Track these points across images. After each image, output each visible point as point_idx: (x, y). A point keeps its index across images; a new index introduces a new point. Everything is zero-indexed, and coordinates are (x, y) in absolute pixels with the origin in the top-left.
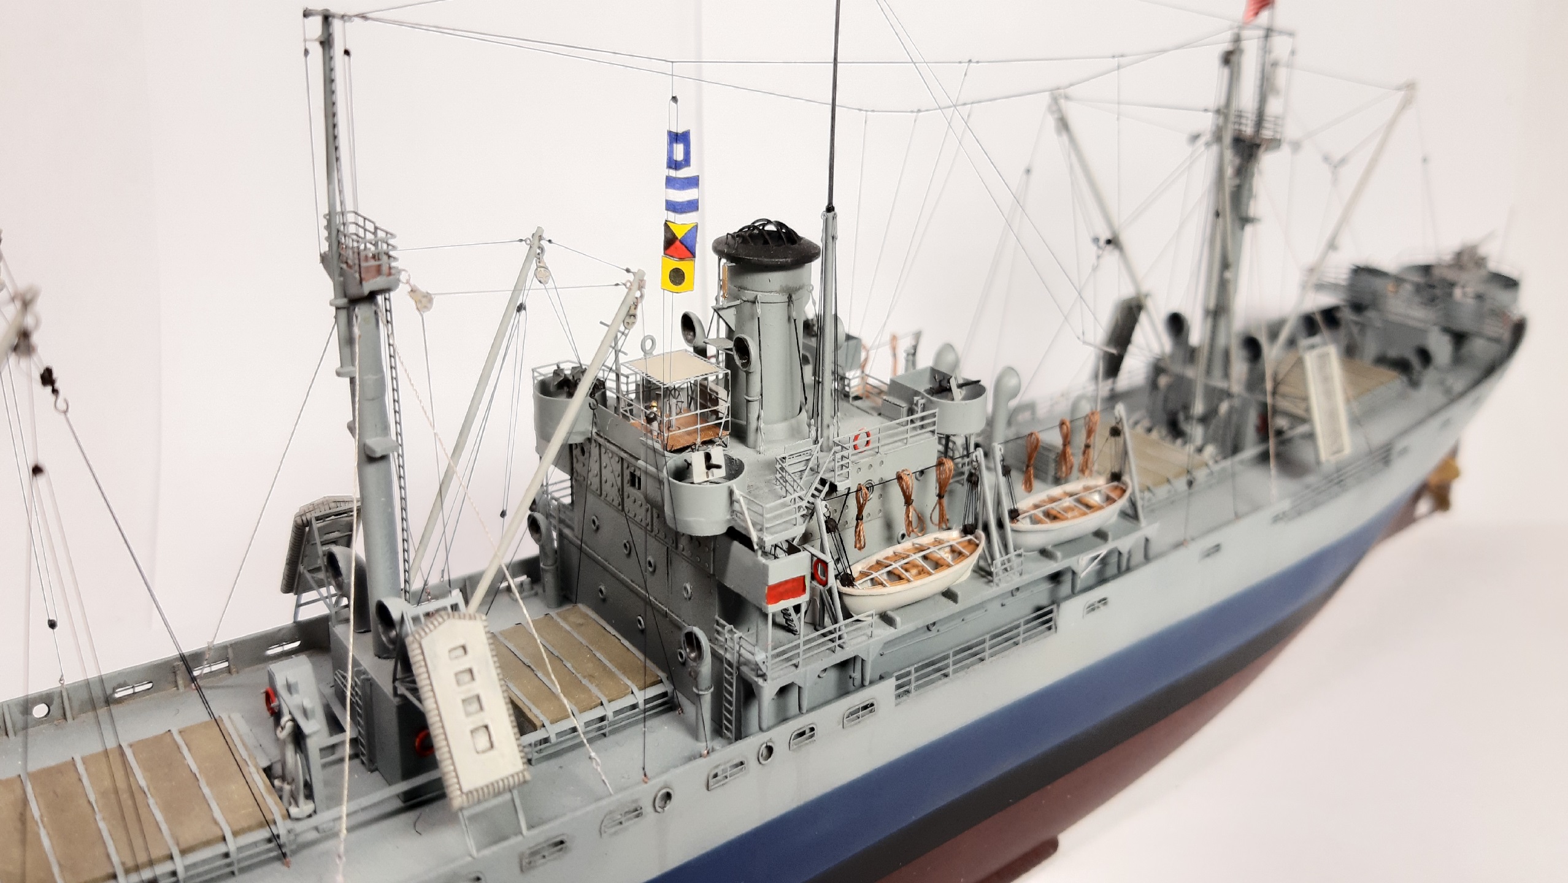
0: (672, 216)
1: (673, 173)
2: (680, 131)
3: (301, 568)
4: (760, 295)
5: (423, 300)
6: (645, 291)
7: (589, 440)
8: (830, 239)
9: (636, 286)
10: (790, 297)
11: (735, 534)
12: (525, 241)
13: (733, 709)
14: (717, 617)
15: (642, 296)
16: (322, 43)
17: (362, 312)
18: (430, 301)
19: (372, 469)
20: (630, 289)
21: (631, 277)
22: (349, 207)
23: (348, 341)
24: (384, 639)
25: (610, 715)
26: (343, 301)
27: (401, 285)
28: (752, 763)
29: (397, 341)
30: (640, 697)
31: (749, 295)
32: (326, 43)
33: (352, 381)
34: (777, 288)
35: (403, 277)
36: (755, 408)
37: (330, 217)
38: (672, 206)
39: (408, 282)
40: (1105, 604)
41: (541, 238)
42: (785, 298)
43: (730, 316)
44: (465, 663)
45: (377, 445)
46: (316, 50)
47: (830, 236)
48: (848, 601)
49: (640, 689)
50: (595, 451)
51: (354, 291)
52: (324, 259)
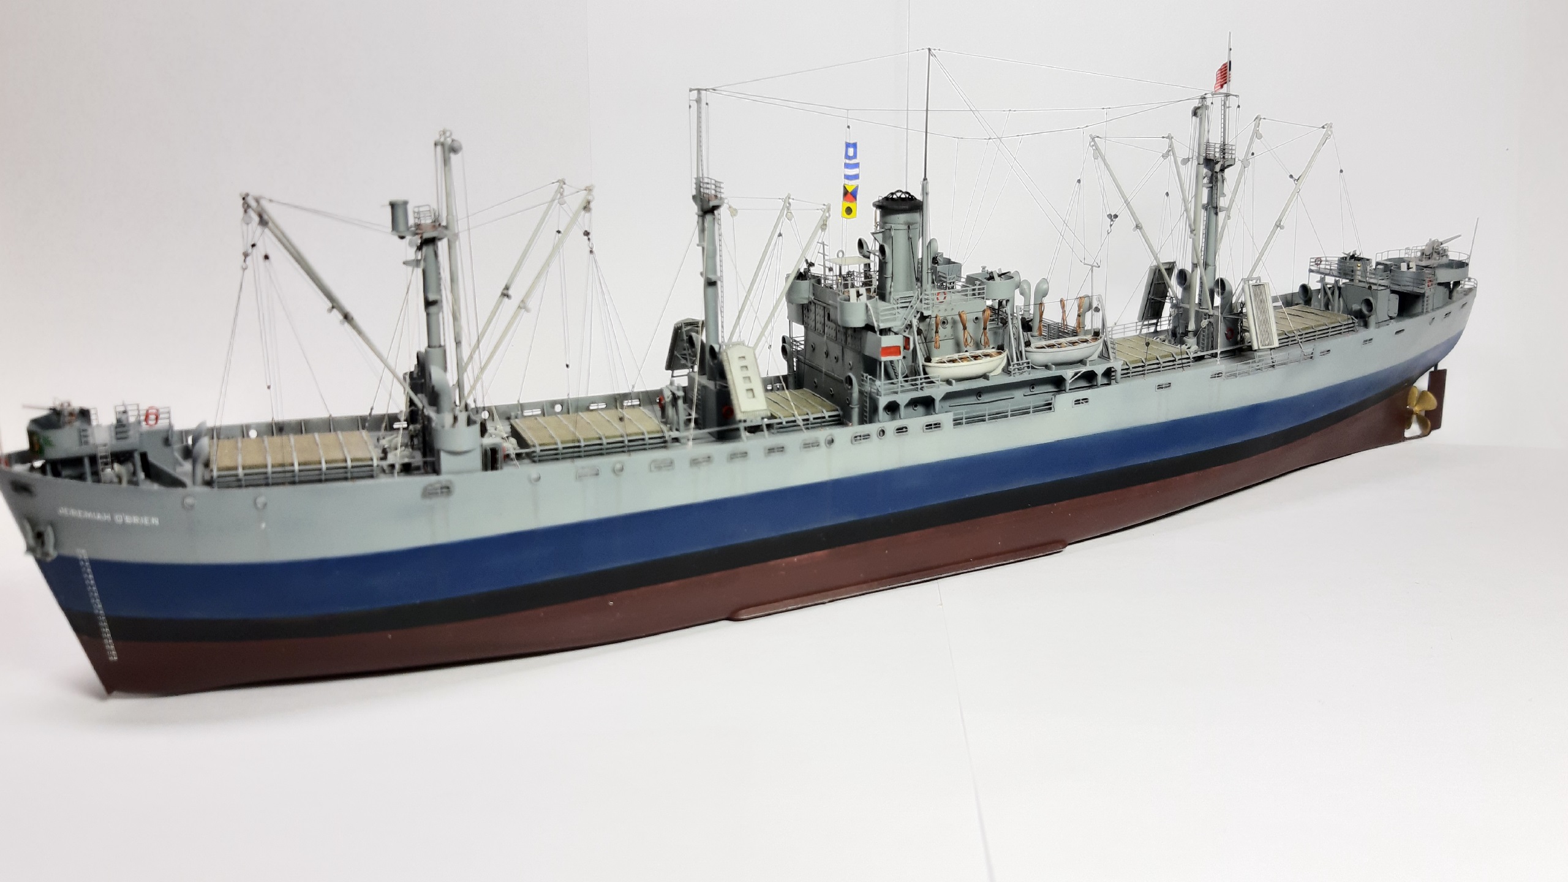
0: (847, 182)
1: (848, 161)
2: (852, 142)
3: (676, 353)
4: (893, 225)
5: (734, 212)
6: (831, 212)
7: (810, 303)
8: (925, 194)
9: (826, 210)
10: (909, 227)
11: (869, 328)
12: (782, 199)
13: (868, 415)
14: (862, 373)
15: (829, 216)
16: (697, 101)
17: (709, 217)
18: (737, 212)
19: (710, 290)
20: (824, 212)
21: (825, 207)
22: (705, 175)
23: (702, 230)
24: (712, 364)
25: (811, 419)
26: (700, 213)
27: (725, 205)
28: (874, 436)
29: (723, 230)
30: (827, 414)
31: (888, 226)
32: (698, 101)
33: (703, 248)
34: (902, 222)
35: (726, 201)
36: (889, 281)
37: (697, 179)
38: (847, 177)
39: (728, 204)
40: (1087, 402)
41: (789, 198)
42: (906, 227)
43: (880, 237)
44: (744, 363)
45: (713, 278)
46: (694, 105)
47: (925, 192)
48: (927, 369)
49: (827, 411)
50: (812, 307)
51: (706, 207)
52: (694, 197)
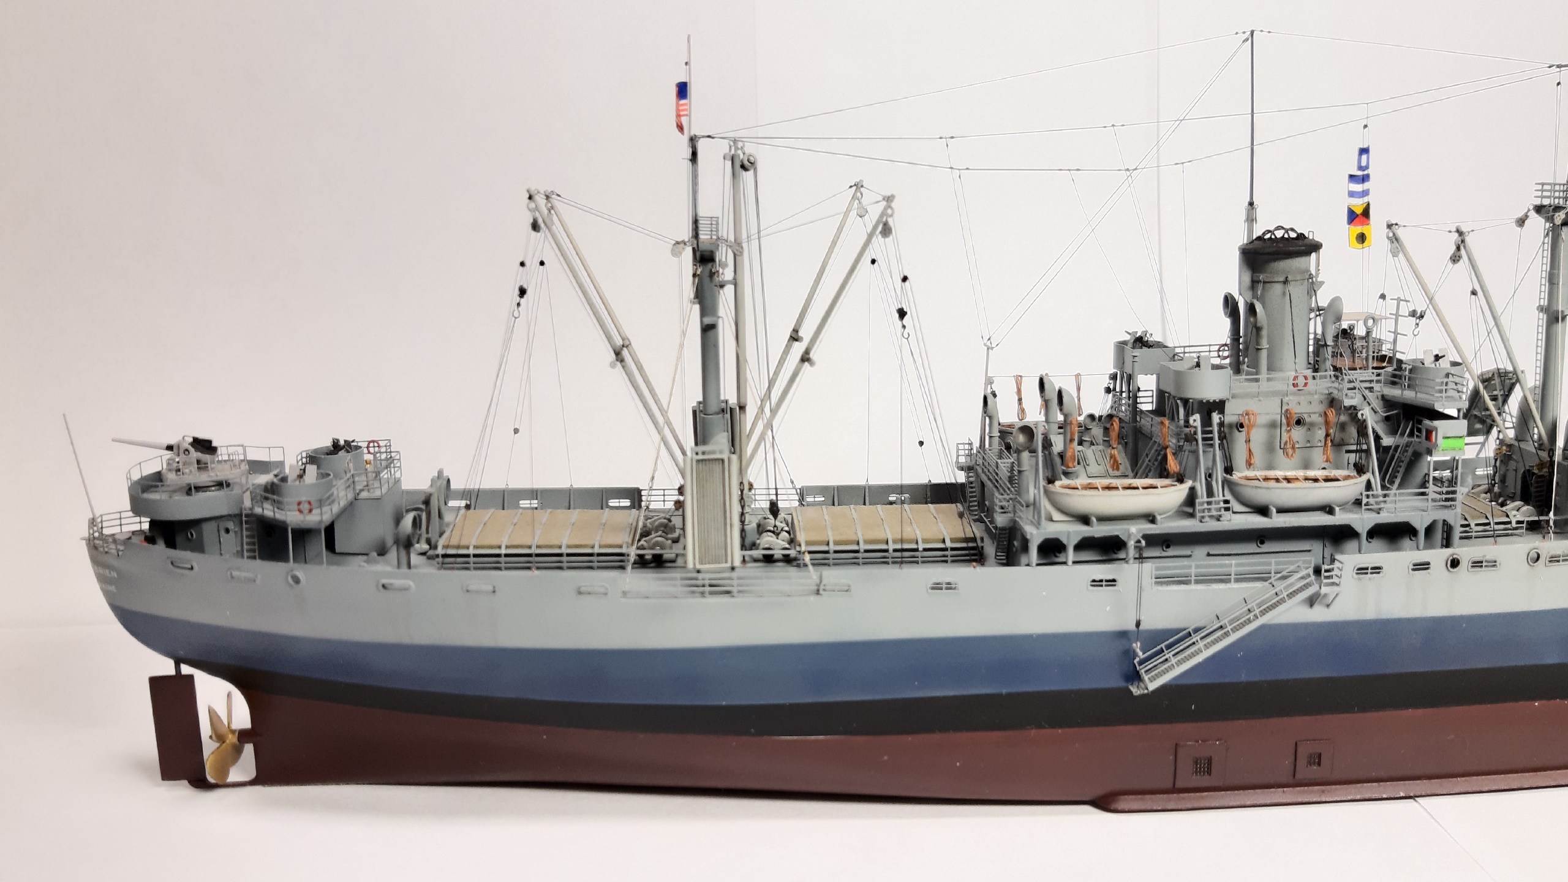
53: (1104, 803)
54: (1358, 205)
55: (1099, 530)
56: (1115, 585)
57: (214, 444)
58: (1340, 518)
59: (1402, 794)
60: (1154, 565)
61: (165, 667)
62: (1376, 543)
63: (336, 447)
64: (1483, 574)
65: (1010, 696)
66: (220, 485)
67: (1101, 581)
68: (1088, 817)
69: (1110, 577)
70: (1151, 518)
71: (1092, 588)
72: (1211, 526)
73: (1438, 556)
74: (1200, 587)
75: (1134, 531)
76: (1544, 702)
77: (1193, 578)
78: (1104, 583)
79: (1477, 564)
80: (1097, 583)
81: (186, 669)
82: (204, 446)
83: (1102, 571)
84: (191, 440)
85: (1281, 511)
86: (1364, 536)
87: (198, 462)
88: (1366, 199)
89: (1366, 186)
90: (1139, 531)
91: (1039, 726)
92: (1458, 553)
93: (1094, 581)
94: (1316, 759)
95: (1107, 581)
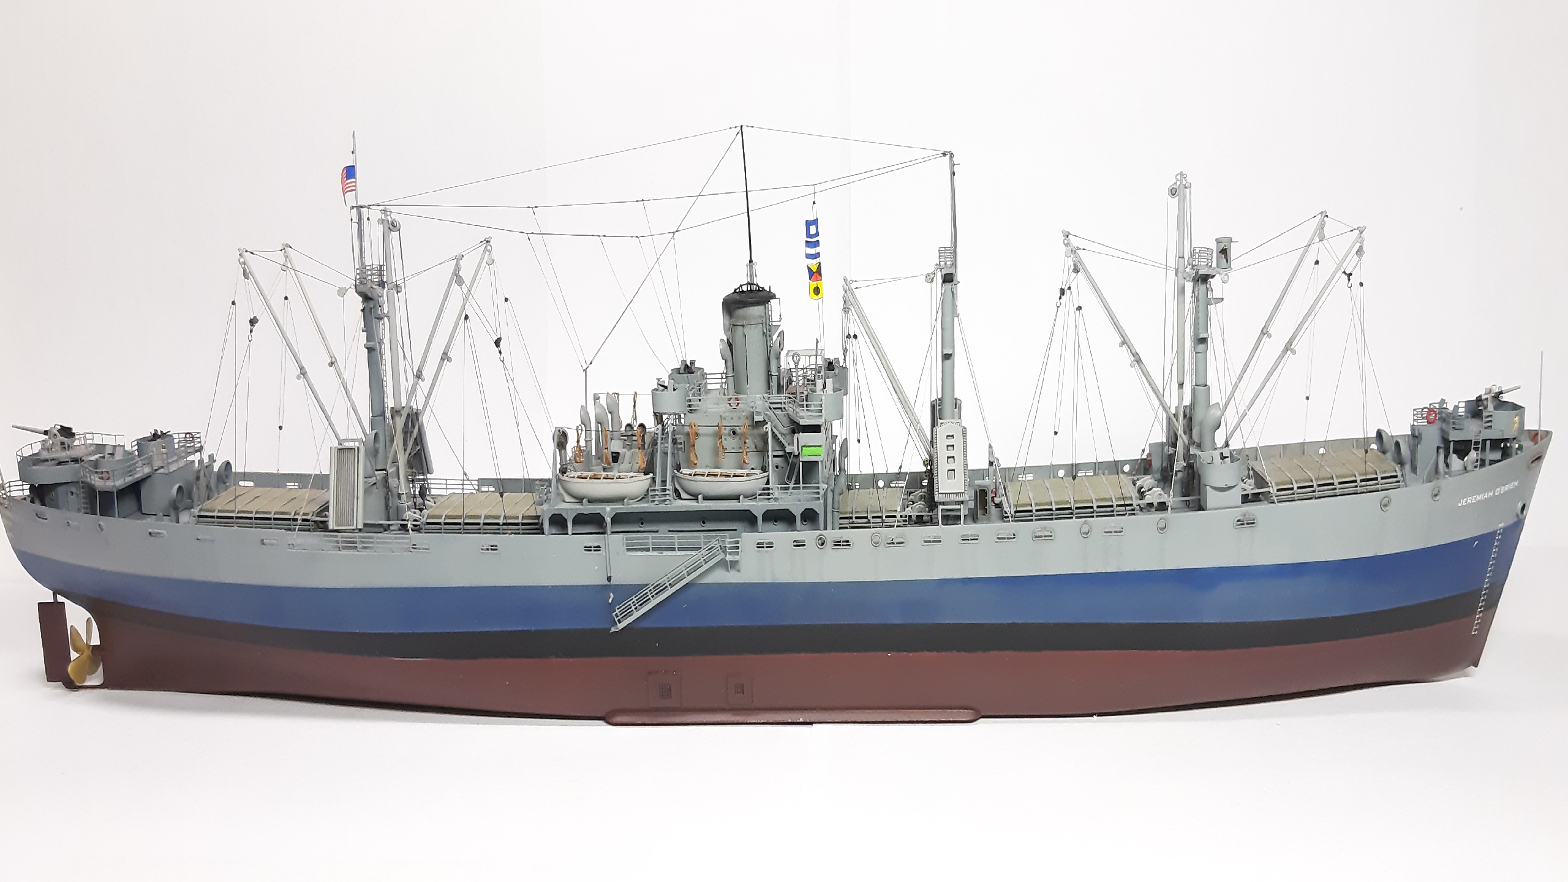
0: (810, 261)
1: (808, 240)
2: (812, 219)
53: (608, 718)
54: (813, 263)
55: (588, 509)
56: (600, 550)
57: (74, 431)
58: (744, 504)
59: (801, 720)
60: (625, 537)
61: (48, 596)
62: (770, 525)
63: (155, 436)
64: (842, 551)
65: (537, 632)
66: (76, 460)
67: (590, 547)
68: (600, 729)
69: (596, 545)
70: (620, 500)
71: (585, 552)
72: (662, 508)
73: (807, 535)
74: (655, 553)
75: (608, 511)
76: (895, 653)
77: (651, 547)
78: (593, 549)
79: (837, 543)
80: (588, 548)
81: (60, 598)
82: (66, 432)
83: (591, 540)
84: (59, 427)
85: (706, 498)
86: (760, 519)
87: (62, 443)
88: (817, 260)
89: (817, 250)
90: (612, 509)
91: (557, 656)
92: (823, 534)
93: (585, 547)
94: (741, 689)
95: (595, 547)
